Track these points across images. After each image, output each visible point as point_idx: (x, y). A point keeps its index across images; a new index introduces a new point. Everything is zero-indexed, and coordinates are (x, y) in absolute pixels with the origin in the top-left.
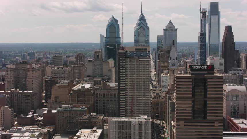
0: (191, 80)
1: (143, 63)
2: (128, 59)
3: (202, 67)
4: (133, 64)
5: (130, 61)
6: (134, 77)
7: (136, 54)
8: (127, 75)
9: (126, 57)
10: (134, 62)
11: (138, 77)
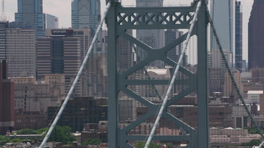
0: (49, 42)
1: (25, 34)
2: (8, 30)
3: (62, 32)
4: (14, 35)
5: (11, 33)
6: (15, 49)
7: (18, 25)
8: (8, 47)
9: (6, 28)
10: (15, 33)
11: (19, 49)
